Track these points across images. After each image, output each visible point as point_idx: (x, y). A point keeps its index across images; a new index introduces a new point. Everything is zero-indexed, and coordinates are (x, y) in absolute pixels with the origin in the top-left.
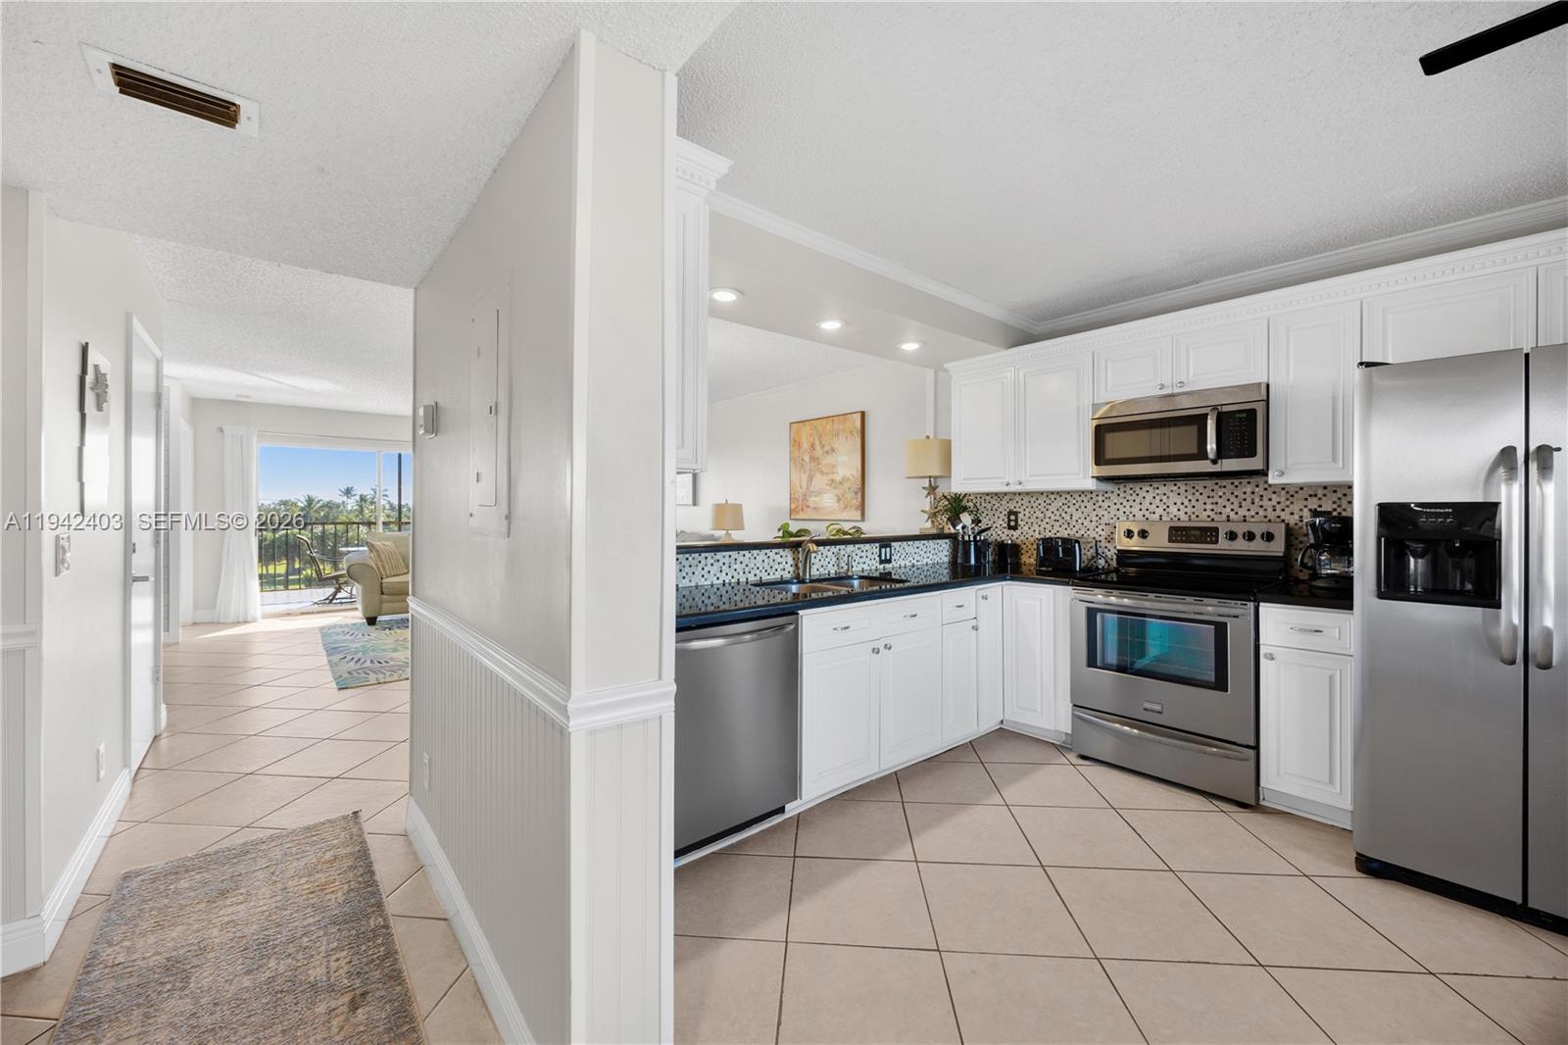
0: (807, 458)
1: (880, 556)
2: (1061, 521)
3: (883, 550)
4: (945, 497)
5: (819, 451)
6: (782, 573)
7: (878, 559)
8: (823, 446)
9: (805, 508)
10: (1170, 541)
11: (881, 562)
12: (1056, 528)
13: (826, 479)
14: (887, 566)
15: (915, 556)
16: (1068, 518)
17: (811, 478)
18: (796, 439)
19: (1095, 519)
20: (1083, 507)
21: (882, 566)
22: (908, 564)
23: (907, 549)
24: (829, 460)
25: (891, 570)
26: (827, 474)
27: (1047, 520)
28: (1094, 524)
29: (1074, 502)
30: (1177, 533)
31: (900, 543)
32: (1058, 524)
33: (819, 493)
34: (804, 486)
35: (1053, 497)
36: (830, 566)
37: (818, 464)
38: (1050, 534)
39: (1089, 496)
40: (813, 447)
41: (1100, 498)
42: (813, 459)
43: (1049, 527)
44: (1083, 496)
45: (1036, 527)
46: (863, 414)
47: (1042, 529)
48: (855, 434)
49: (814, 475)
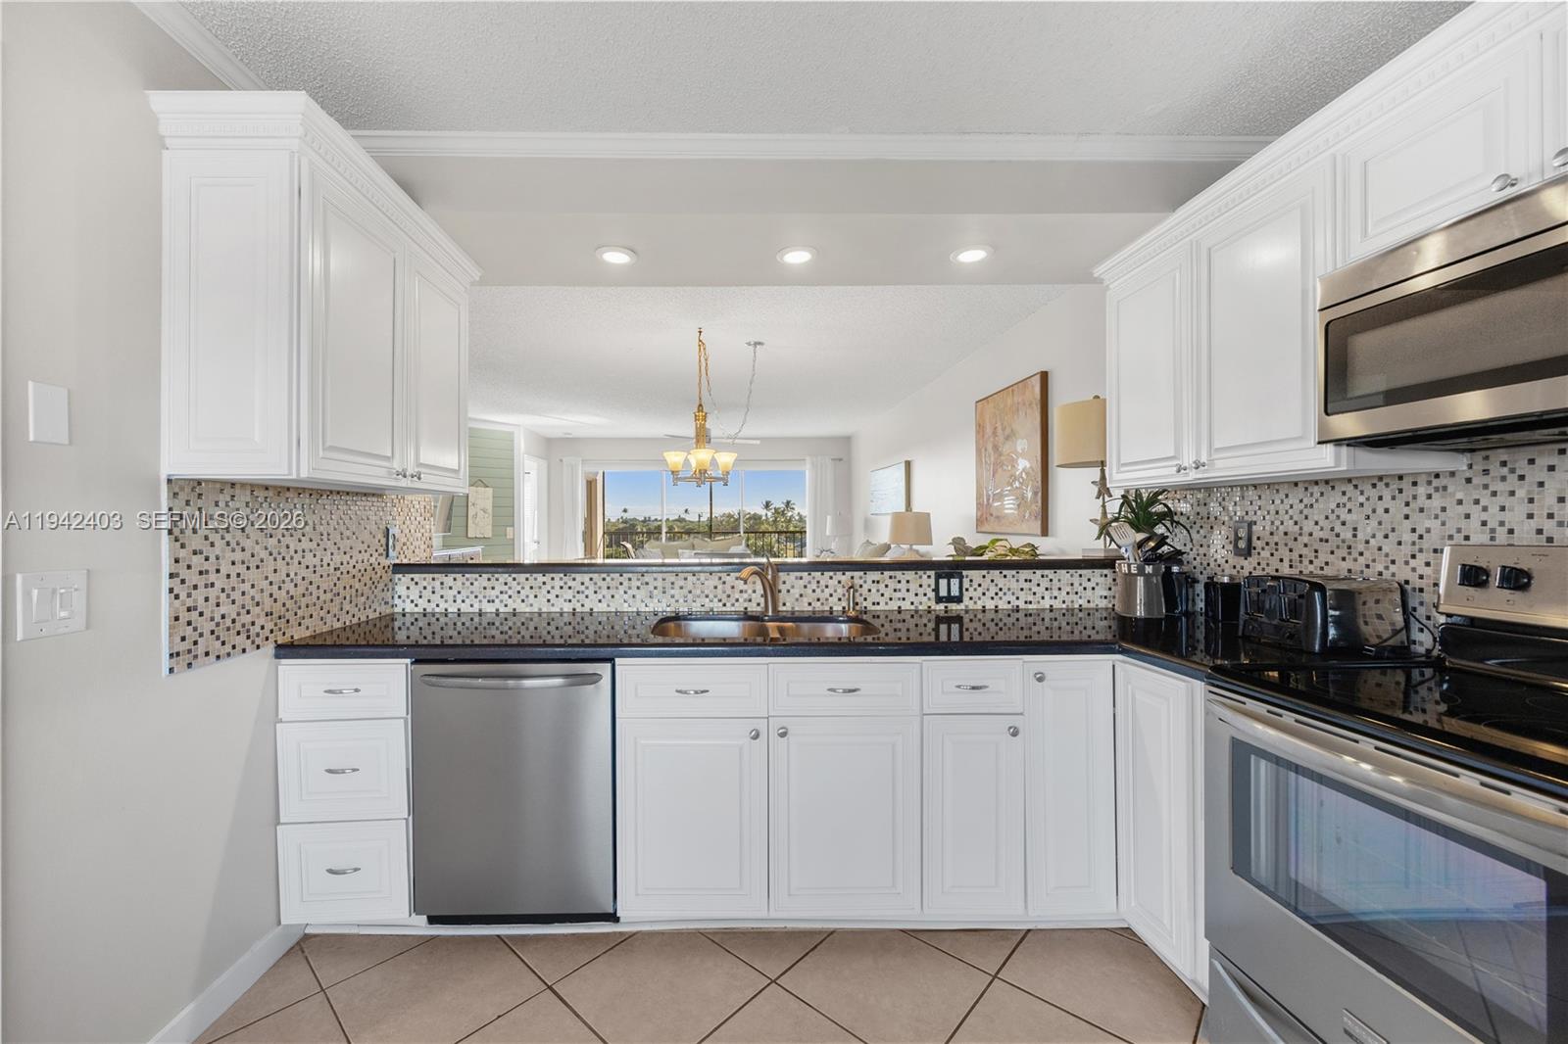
1: (936, 590)
2: (1334, 541)
3: (943, 582)
7: (932, 595)
11: (939, 600)
14: (953, 606)
15: (1019, 593)
16: (1347, 534)
19: (1407, 537)
20: (1380, 510)
21: (941, 606)
22: (1003, 605)
23: (1001, 582)
25: (962, 614)
27: (1305, 539)
31: (984, 572)
45: (1283, 553)
47: (1295, 559)
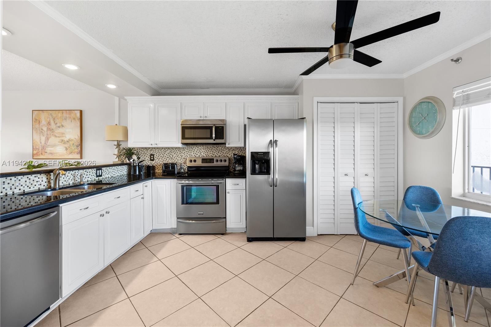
0: (45, 129)
1: (96, 174)
2: (169, 157)
3: (98, 171)
4: (124, 149)
5: (53, 126)
6: (39, 186)
7: (95, 175)
8: (56, 124)
9: (43, 153)
10: (202, 163)
11: (97, 176)
12: (168, 160)
13: (58, 139)
14: (100, 178)
15: (113, 173)
16: (171, 156)
17: (47, 139)
18: (37, 119)
19: (180, 156)
20: (176, 153)
21: (97, 178)
22: (110, 176)
23: (109, 170)
24: (61, 130)
25: (102, 180)
26: (59, 137)
27: (165, 157)
28: (180, 158)
29: (174, 151)
30: (204, 160)
31: (106, 168)
32: (168, 158)
33: (54, 146)
34: (43, 142)
35: (166, 149)
36: (70, 180)
37: (53, 132)
38: (166, 162)
39: (178, 149)
40: (49, 123)
41: (182, 150)
42: (49, 129)
43: (165, 160)
44: (176, 149)
45: (161, 160)
46: (81, 112)
47: (163, 160)
48: (77, 120)
49: (50, 137)
